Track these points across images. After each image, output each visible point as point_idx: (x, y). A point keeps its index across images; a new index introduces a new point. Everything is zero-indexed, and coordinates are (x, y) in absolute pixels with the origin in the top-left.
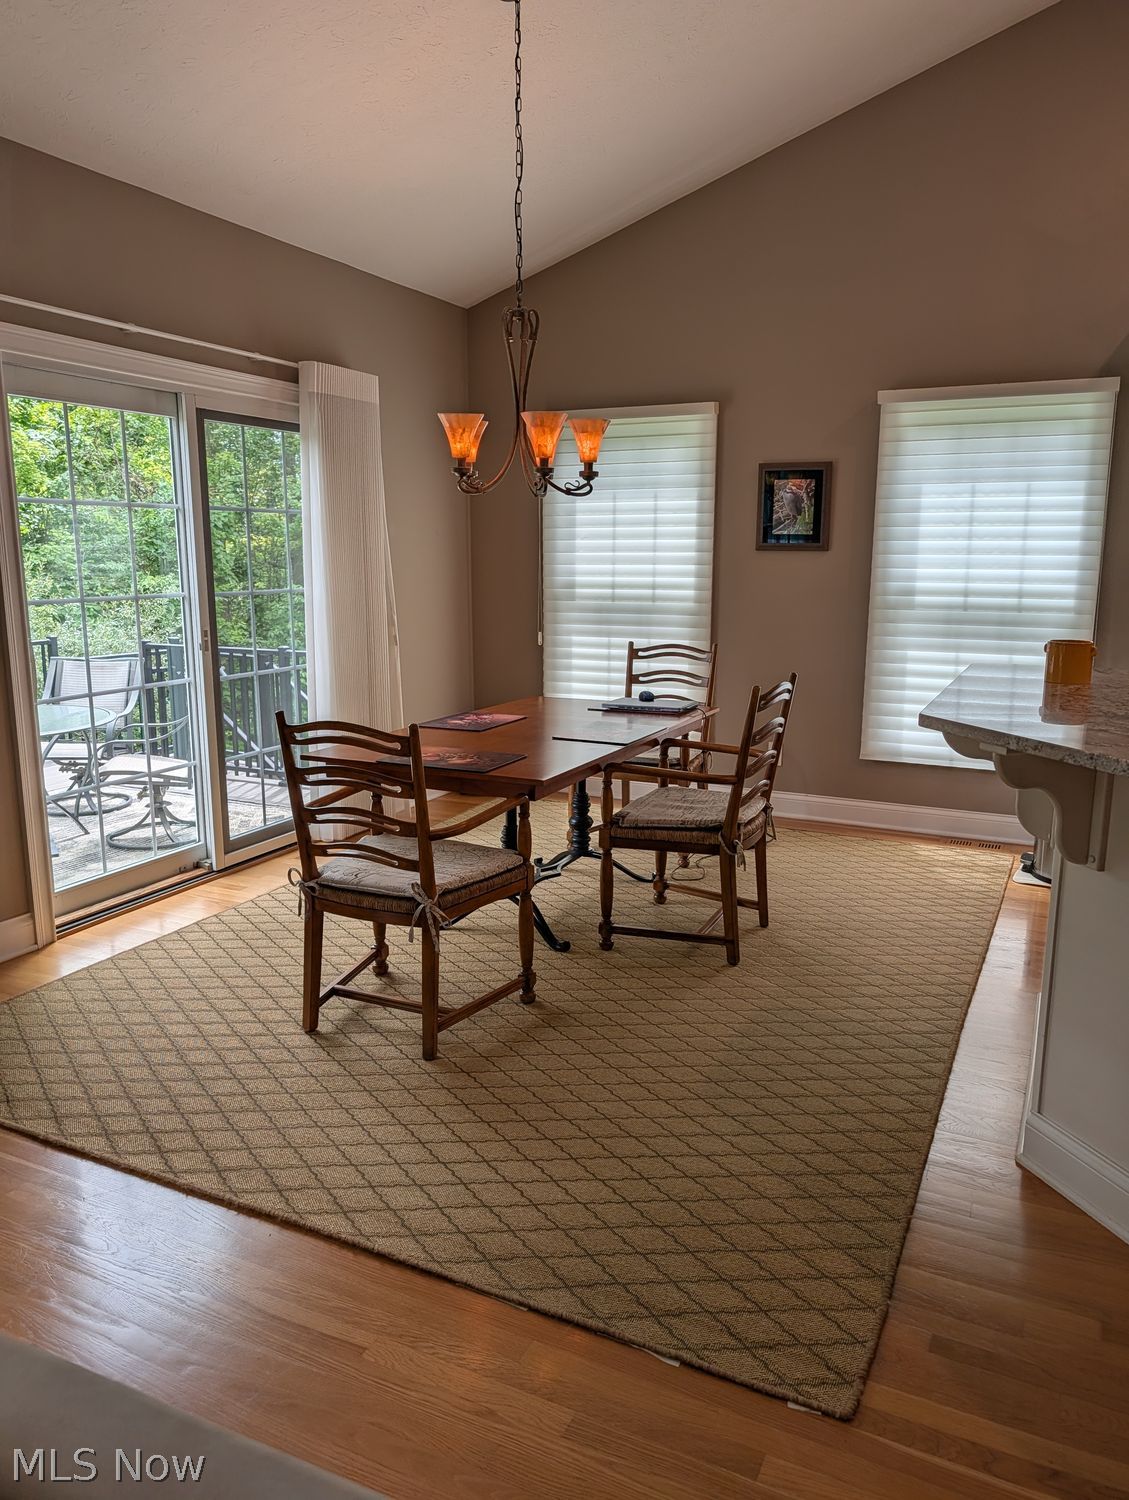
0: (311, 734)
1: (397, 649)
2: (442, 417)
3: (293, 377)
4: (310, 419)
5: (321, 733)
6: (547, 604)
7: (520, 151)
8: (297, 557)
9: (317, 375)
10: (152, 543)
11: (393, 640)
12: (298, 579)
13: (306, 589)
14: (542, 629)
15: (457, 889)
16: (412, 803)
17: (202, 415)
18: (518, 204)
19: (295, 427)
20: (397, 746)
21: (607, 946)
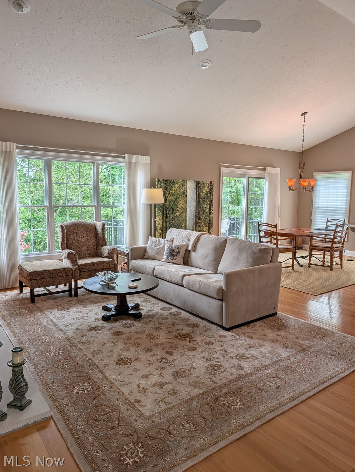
0: (262, 225)
1: (280, 218)
2: (287, 180)
3: (265, 170)
4: (267, 177)
5: (264, 225)
6: (313, 211)
7: (303, 138)
8: (262, 201)
9: (269, 170)
10: (226, 197)
11: (279, 217)
12: (262, 205)
13: (263, 207)
14: (312, 216)
15: (282, 249)
16: (275, 229)
17: (249, 177)
18: (302, 146)
19: (264, 178)
20: (274, 227)
21: (309, 267)
